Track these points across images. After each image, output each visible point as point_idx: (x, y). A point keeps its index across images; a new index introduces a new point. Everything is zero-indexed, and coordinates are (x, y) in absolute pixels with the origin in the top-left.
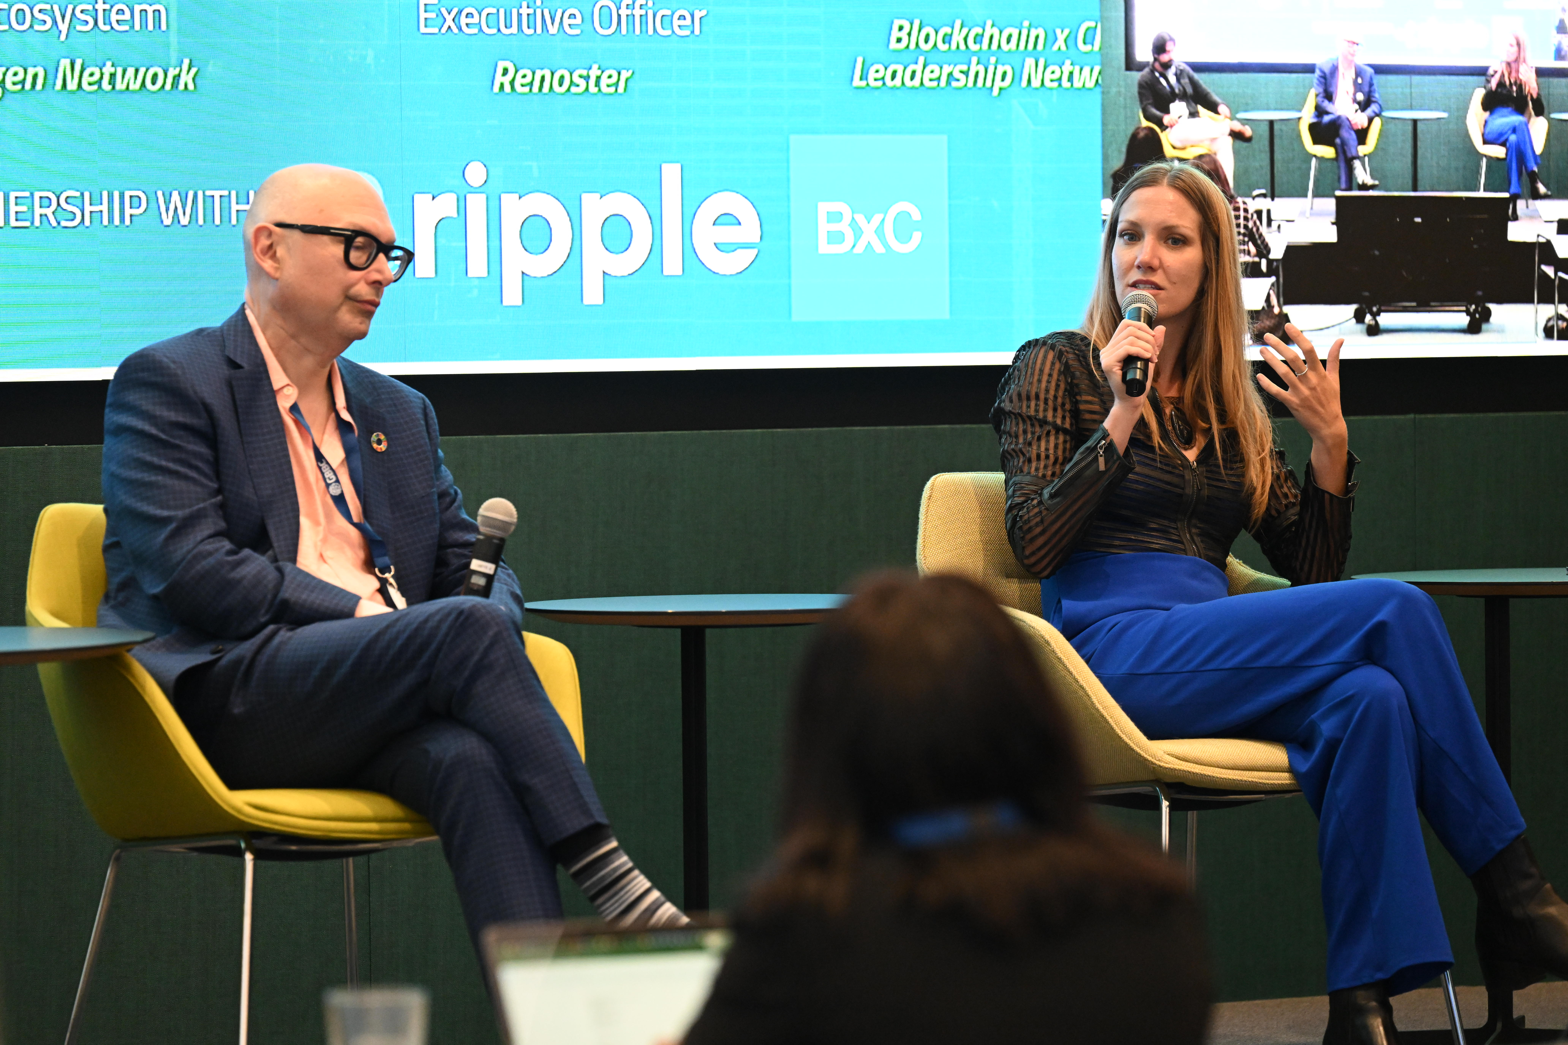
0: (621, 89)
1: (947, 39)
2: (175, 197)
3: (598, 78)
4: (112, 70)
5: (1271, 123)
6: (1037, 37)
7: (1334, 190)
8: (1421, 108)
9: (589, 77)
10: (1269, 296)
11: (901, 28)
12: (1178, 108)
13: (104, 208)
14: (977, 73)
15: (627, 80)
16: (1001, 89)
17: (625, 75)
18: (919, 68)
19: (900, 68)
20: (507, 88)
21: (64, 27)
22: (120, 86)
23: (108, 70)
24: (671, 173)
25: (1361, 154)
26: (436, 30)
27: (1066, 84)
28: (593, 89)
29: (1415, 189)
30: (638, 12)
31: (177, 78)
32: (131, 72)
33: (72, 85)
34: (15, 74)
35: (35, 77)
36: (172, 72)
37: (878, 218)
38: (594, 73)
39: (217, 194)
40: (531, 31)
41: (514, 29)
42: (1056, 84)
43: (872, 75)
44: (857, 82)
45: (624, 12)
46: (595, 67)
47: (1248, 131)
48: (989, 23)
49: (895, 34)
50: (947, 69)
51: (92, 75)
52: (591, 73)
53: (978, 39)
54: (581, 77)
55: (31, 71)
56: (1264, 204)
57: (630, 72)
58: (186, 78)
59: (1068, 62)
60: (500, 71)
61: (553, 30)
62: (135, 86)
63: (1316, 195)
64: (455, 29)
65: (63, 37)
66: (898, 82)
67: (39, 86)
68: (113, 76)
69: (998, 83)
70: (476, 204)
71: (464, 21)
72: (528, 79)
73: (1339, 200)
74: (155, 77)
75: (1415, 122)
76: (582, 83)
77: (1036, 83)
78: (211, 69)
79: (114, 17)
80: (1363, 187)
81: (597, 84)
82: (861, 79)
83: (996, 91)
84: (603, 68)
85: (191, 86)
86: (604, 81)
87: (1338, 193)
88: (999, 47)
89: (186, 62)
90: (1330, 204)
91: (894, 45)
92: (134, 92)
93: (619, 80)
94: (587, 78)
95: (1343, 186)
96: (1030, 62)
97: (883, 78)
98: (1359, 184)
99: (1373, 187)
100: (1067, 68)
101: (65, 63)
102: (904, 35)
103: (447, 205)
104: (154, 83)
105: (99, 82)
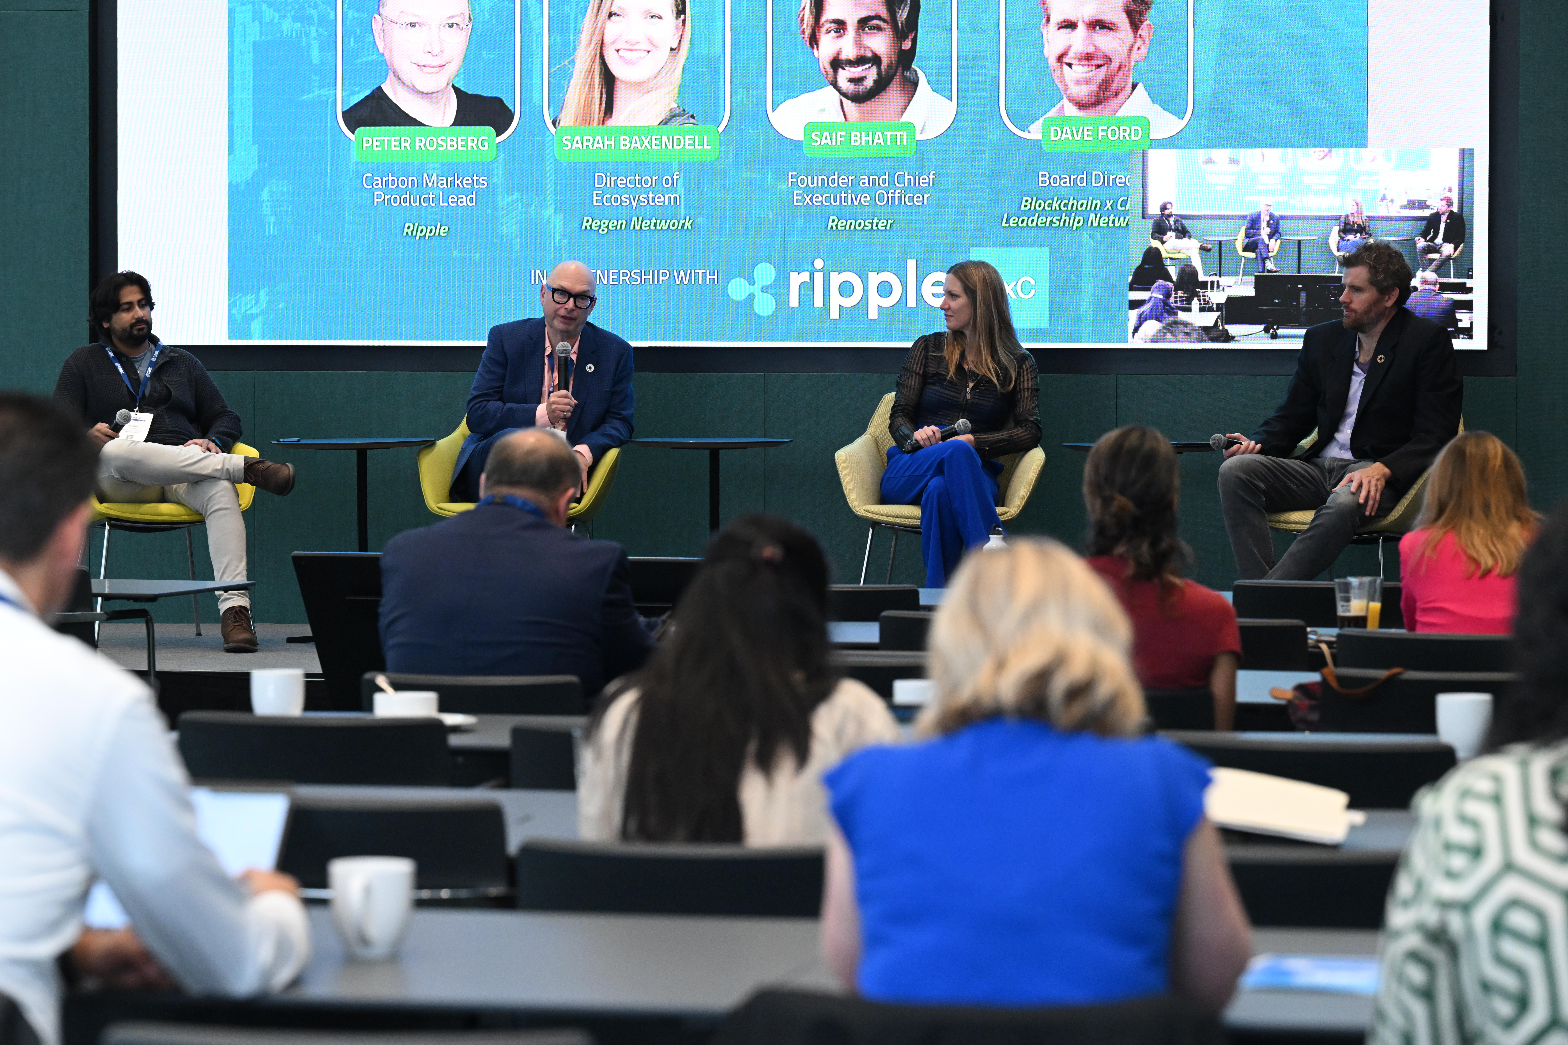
0: (888, 228)
1: (1050, 205)
2: (682, 272)
3: (877, 224)
4: (655, 221)
5: (1220, 242)
6: (1096, 204)
7: (1254, 272)
8: (1303, 235)
9: (873, 223)
10: (1217, 320)
11: (1027, 201)
12: (1171, 235)
13: (651, 277)
14: (1065, 220)
15: (891, 224)
16: (1077, 227)
17: (890, 222)
18: (1035, 218)
19: (1026, 218)
20: (834, 228)
21: (634, 204)
22: (659, 228)
23: (653, 221)
24: (912, 264)
25: (1270, 256)
26: (801, 204)
27: (1111, 225)
28: (875, 228)
29: (1299, 273)
30: (897, 195)
31: (683, 225)
32: (663, 221)
33: (637, 228)
34: (613, 223)
35: (622, 224)
36: (682, 222)
37: (1013, 284)
38: (875, 221)
39: (700, 272)
40: (846, 204)
41: (838, 203)
42: (1105, 225)
43: (1011, 222)
44: (1004, 225)
45: (890, 195)
46: (876, 218)
47: (1210, 246)
48: (1072, 198)
49: (1024, 203)
50: (1049, 219)
51: (646, 223)
52: (874, 221)
53: (1066, 205)
54: (869, 223)
55: (620, 222)
56: (1215, 279)
57: (893, 221)
58: (688, 224)
59: (1112, 215)
60: (831, 220)
61: (856, 203)
62: (665, 228)
63: (1243, 275)
64: (810, 204)
65: (634, 208)
66: (1025, 224)
67: (623, 228)
68: (655, 224)
69: (1076, 224)
70: (819, 277)
71: (814, 200)
72: (844, 224)
73: (1256, 276)
74: (674, 224)
75: (1300, 241)
76: (870, 226)
77: (1095, 224)
78: (700, 220)
79: (656, 200)
80: (1269, 271)
81: (877, 226)
82: (1006, 223)
83: (1074, 228)
84: (880, 218)
85: (690, 228)
86: (880, 224)
87: (1256, 274)
88: (1077, 208)
89: (688, 217)
90: (1252, 279)
91: (1023, 208)
92: (665, 230)
93: (887, 224)
94: (872, 223)
95: (1261, 270)
96: (1092, 215)
97: (1017, 223)
98: (1268, 270)
99: (1276, 272)
100: (1112, 217)
101: (635, 219)
102: (1028, 204)
103: (805, 277)
104: (673, 226)
105: (649, 226)
